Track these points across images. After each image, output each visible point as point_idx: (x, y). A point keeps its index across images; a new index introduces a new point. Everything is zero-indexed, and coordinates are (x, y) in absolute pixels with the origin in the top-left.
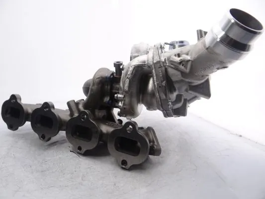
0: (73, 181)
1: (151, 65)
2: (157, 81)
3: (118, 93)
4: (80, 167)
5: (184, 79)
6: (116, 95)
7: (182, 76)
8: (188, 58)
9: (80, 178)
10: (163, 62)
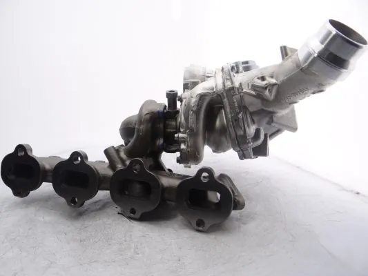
0: (121, 255)
1: (222, 93)
2: (231, 113)
3: (179, 131)
4: (131, 235)
5: (264, 108)
6: (176, 135)
7: (263, 104)
8: (273, 81)
9: (132, 250)
10: (238, 89)
